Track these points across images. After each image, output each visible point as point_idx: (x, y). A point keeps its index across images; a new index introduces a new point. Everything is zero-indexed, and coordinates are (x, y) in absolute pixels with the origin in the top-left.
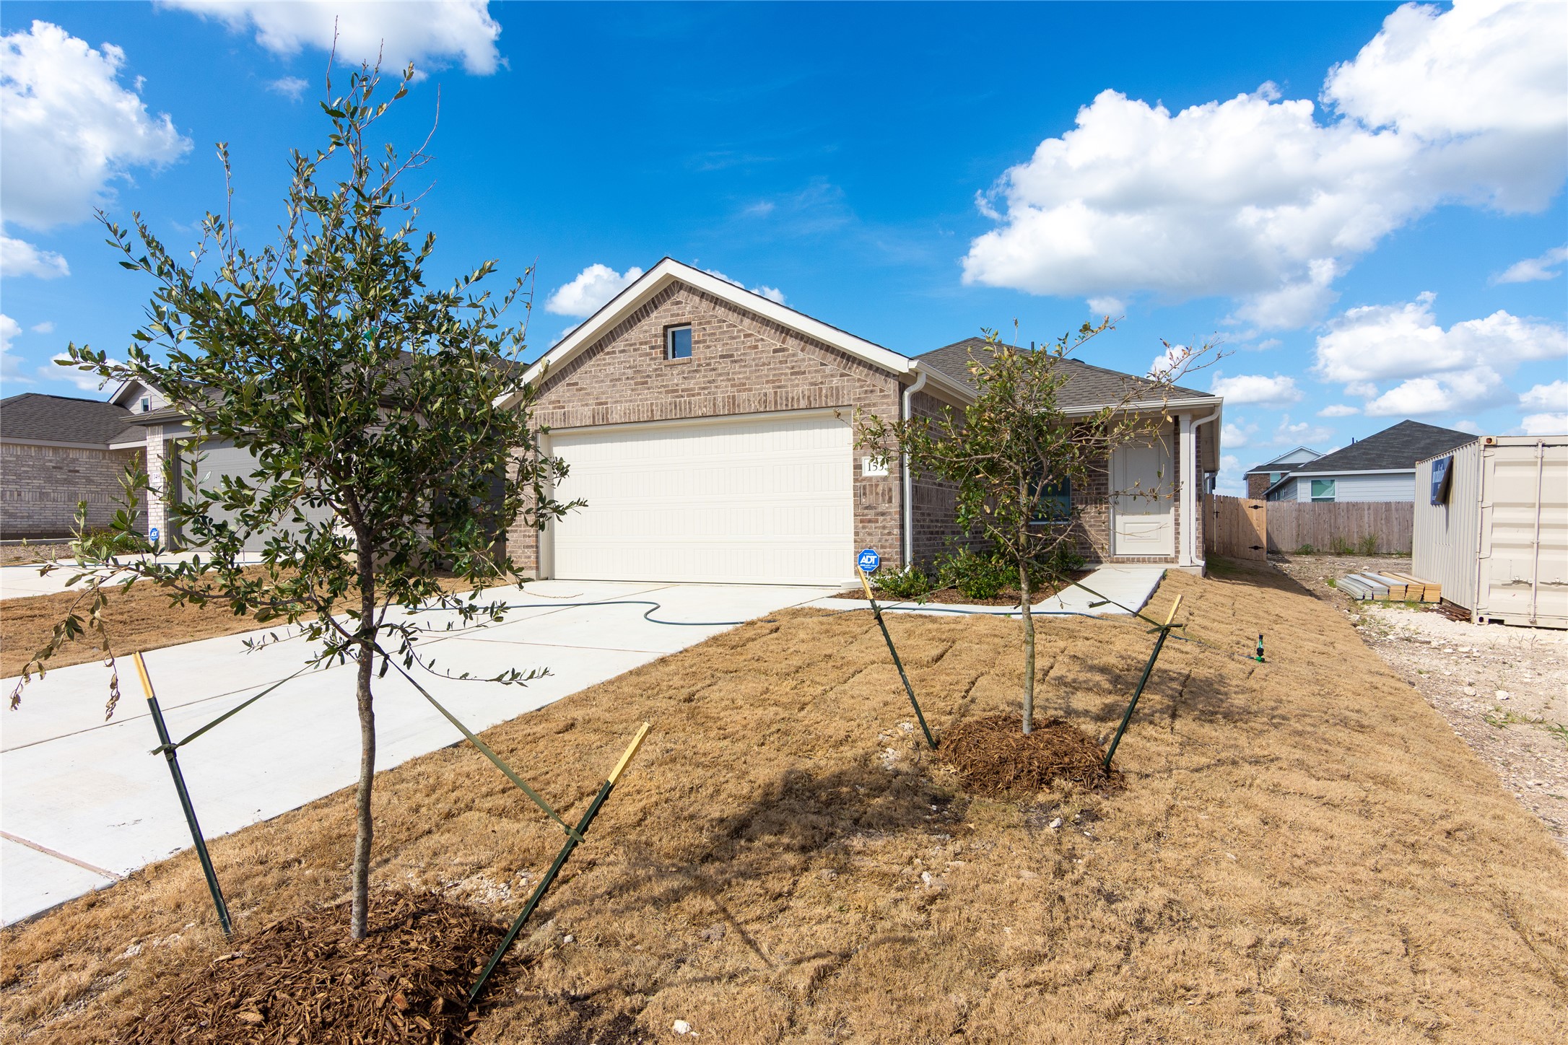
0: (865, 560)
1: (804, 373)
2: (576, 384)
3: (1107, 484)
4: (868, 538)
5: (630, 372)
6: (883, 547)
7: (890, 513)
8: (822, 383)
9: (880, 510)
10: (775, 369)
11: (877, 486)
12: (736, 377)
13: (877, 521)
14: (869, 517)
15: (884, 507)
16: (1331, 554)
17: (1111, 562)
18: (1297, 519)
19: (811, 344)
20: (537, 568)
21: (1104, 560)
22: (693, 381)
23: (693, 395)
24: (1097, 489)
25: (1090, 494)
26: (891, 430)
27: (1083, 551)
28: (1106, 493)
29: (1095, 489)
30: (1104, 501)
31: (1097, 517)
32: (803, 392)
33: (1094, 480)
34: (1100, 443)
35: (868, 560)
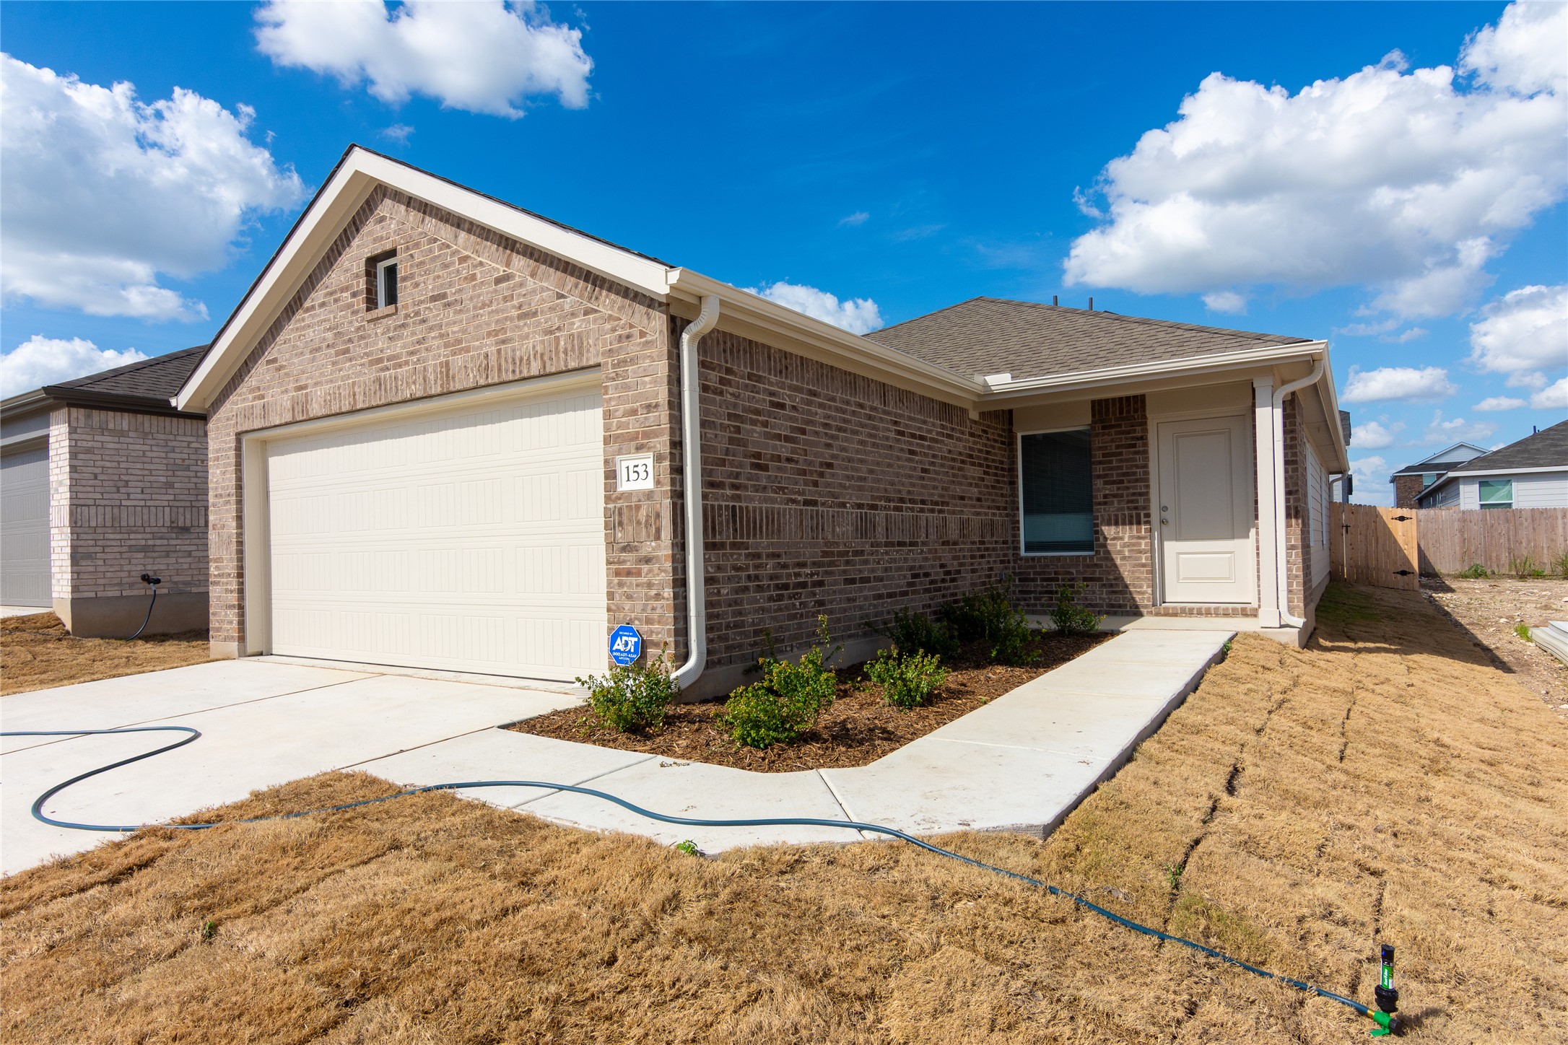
0: (619, 645)
1: (535, 314)
2: (275, 360)
3: (1147, 494)
4: (627, 605)
5: (330, 335)
6: (649, 621)
7: (657, 558)
8: (559, 329)
9: (643, 553)
10: (497, 311)
11: (638, 508)
12: (450, 330)
13: (639, 574)
14: (628, 566)
15: (649, 547)
16: (1511, 577)
17: (1158, 614)
18: (1461, 531)
19: (544, 263)
20: (242, 639)
21: (1144, 611)
22: (400, 343)
23: (400, 366)
24: (1132, 501)
25: (1122, 509)
26: (657, 406)
27: (1113, 596)
28: (1146, 507)
29: (1129, 502)
30: (1143, 519)
31: (1134, 545)
32: (534, 347)
33: (1128, 488)
34: (1135, 431)
35: (626, 644)
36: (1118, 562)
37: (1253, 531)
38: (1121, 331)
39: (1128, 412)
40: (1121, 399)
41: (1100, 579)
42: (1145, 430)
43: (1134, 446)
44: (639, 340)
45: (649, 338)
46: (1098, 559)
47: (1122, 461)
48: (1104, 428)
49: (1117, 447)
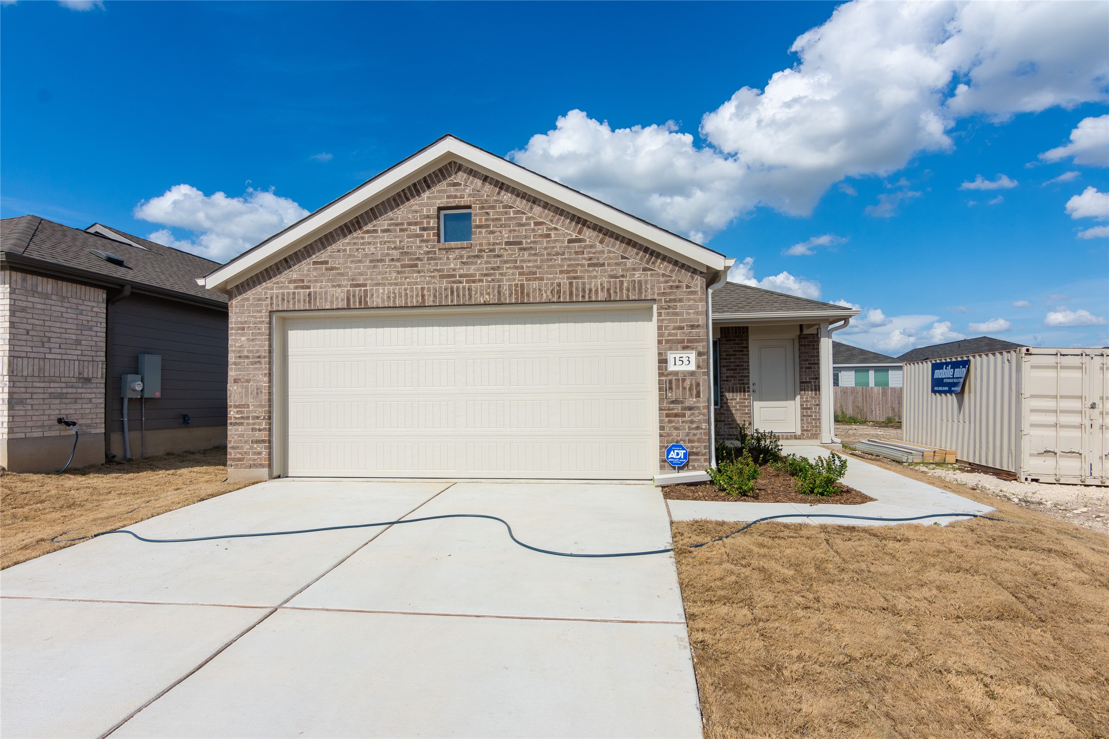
0: (673, 454)
1: (603, 265)
2: (326, 262)
3: (748, 376)
4: (675, 433)
5: (395, 254)
6: (690, 441)
7: (698, 408)
8: (623, 276)
9: (687, 404)
10: (570, 259)
11: (684, 380)
12: (525, 265)
13: (684, 416)
14: (676, 411)
15: (691, 401)
19: (611, 236)
20: (270, 466)
22: (473, 267)
23: (474, 282)
24: (741, 380)
25: (736, 384)
26: (698, 326)
27: (731, 430)
28: (748, 384)
29: (739, 380)
30: (747, 390)
31: (742, 403)
32: (601, 284)
33: (739, 373)
34: (743, 344)
35: (678, 454)
36: (734, 412)
37: (798, 397)
39: (740, 333)
40: (736, 327)
41: (724, 421)
42: (748, 343)
43: (742, 351)
44: (685, 290)
45: (692, 289)
46: (723, 410)
47: (736, 358)
48: (727, 341)
49: (734, 351)
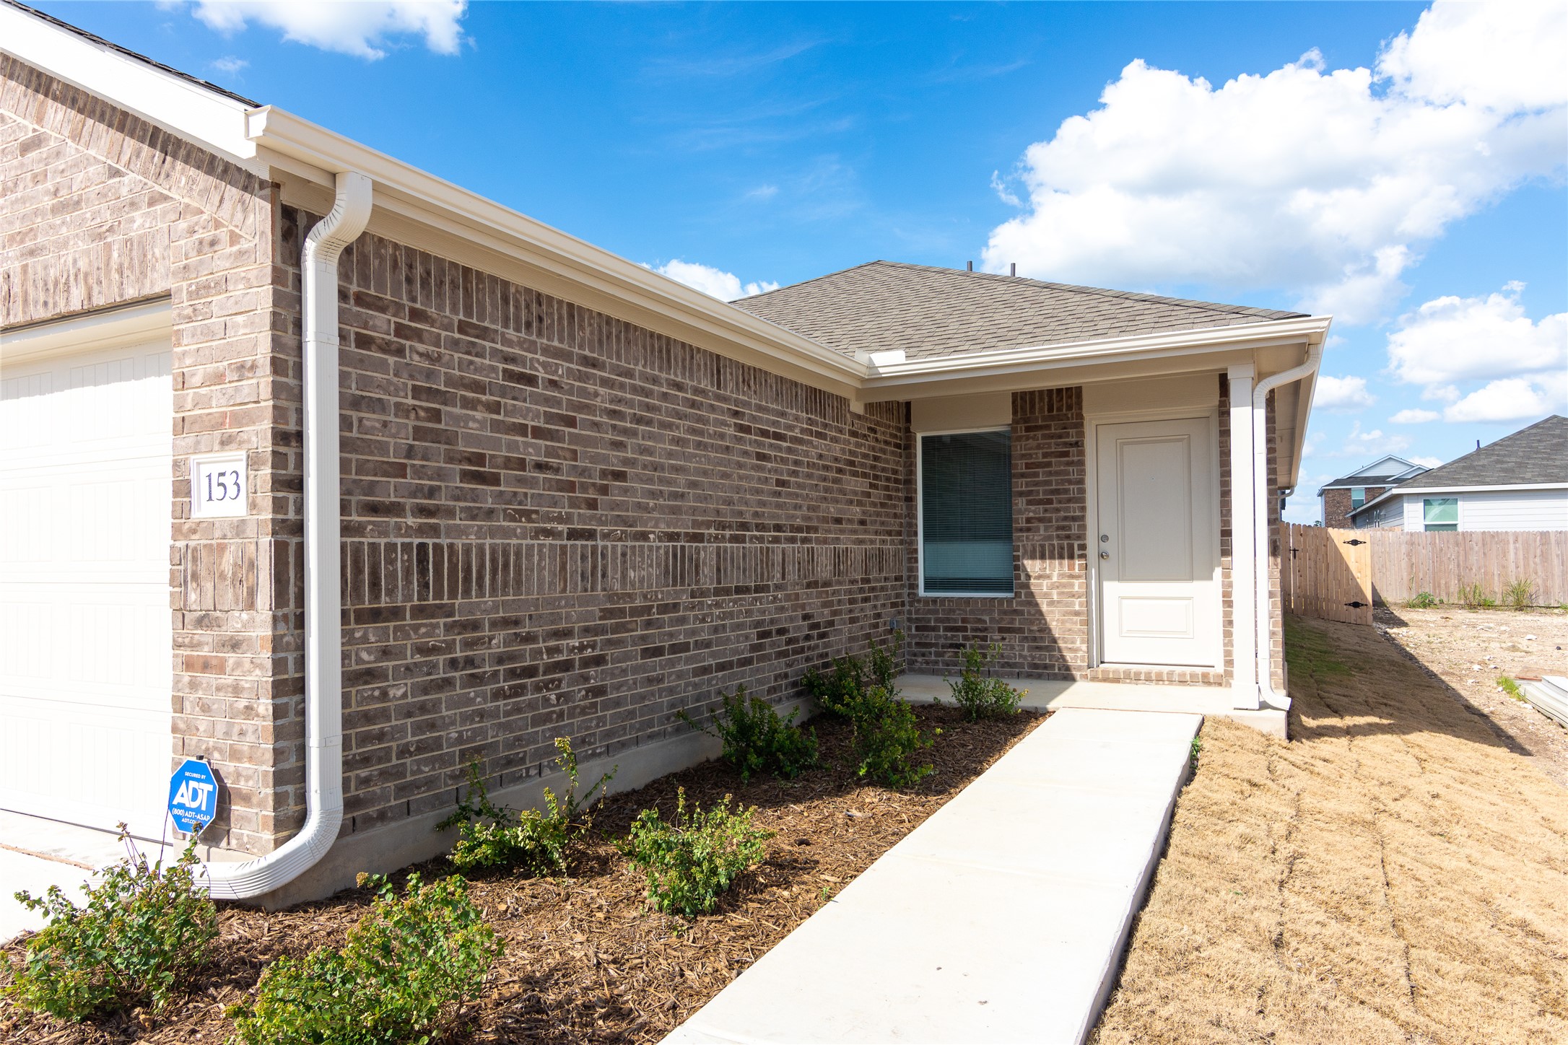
0: (183, 796)
1: (77, 204)
3: (1082, 518)
4: (203, 723)
6: (235, 755)
8: (111, 229)
9: (228, 631)
11: (222, 549)
13: (221, 669)
14: (205, 652)
15: (237, 621)
16: (1461, 607)
17: (1094, 679)
18: (1409, 555)
21: (1077, 674)
24: (1063, 528)
25: (1050, 538)
26: (253, 367)
27: (1037, 654)
28: (1081, 537)
29: (1058, 528)
30: (1077, 552)
31: (1064, 586)
33: (1058, 510)
34: (1068, 435)
35: (195, 792)
36: (1044, 608)
37: (1218, 572)
38: (1052, 302)
39: (1059, 409)
40: (1050, 391)
41: (1020, 630)
42: (1081, 434)
43: (1066, 454)
44: (229, 250)
45: (244, 245)
46: (1019, 604)
47: (1050, 473)
48: (1028, 429)
49: (1045, 455)
